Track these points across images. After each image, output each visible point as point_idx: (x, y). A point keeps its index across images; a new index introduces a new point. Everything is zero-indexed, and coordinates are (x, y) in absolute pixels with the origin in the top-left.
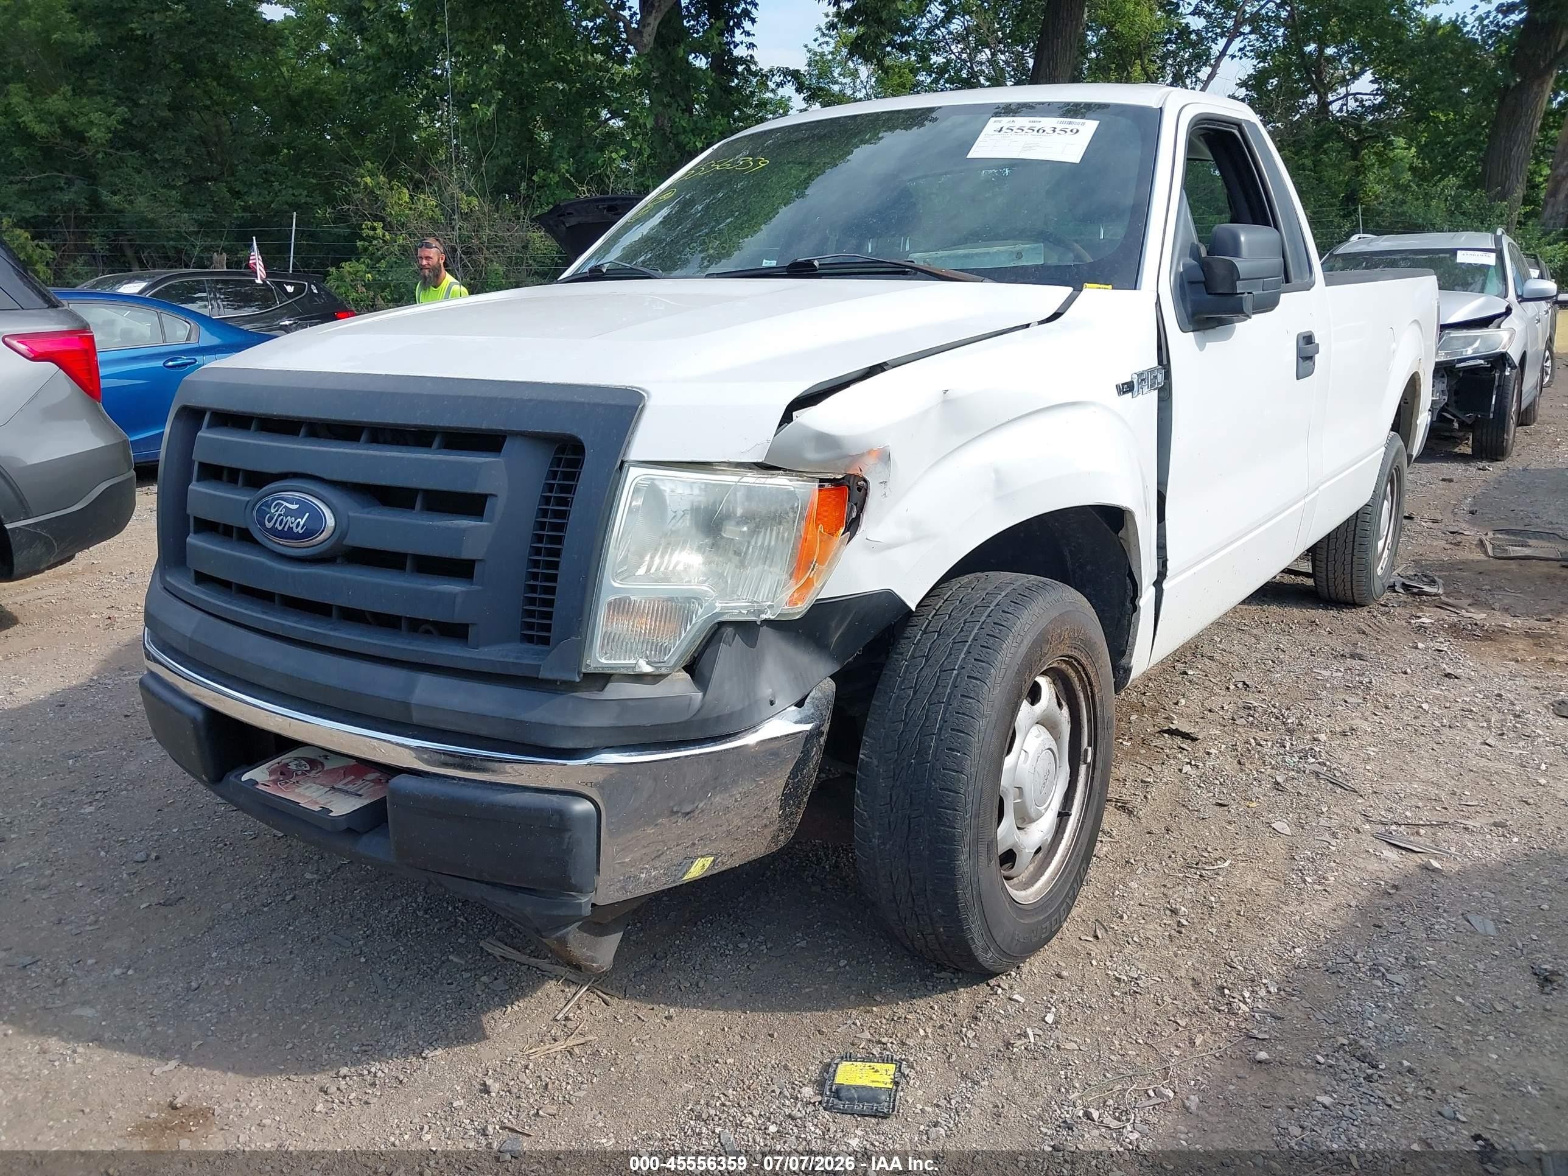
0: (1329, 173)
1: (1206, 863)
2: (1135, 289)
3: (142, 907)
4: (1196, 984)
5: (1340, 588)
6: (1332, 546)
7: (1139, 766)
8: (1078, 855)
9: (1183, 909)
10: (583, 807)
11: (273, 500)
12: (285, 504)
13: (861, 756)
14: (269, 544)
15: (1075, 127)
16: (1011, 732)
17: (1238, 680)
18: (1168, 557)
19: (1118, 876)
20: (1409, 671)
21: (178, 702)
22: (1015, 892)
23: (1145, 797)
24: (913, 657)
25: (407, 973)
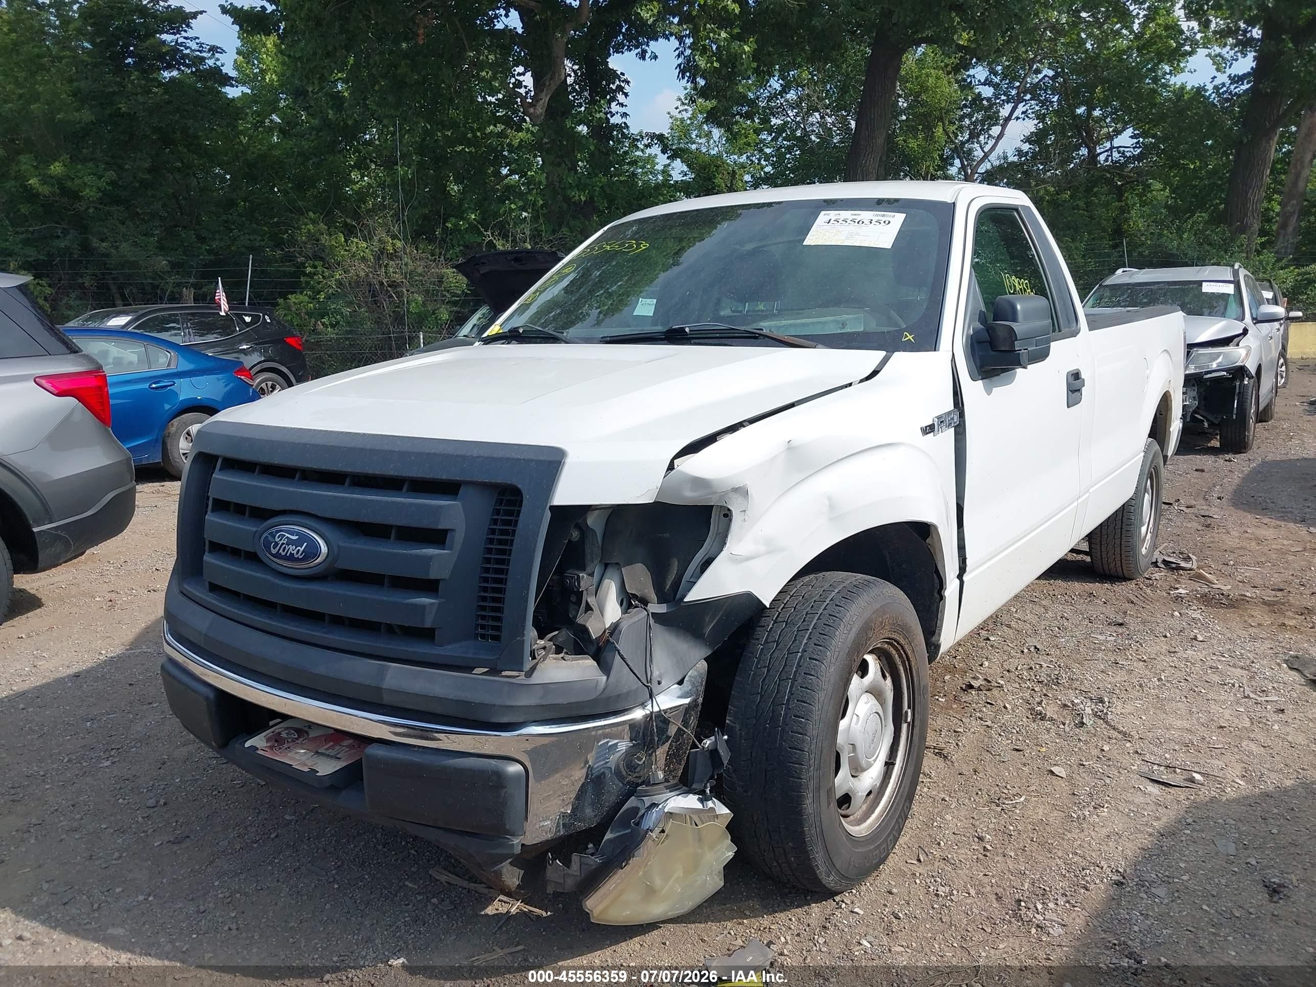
0: (1100, 211)
1: (1006, 799)
2: (935, 350)
3: (156, 844)
4: (999, 898)
5: (1112, 565)
6: (1104, 532)
7: (952, 718)
8: (901, 796)
9: (988, 836)
10: (514, 769)
11: (277, 532)
12: (287, 535)
13: (727, 721)
14: (274, 566)
15: (887, 219)
16: (844, 701)
17: (1031, 644)
18: (967, 556)
19: (936, 810)
20: (1168, 635)
21: (194, 684)
22: (850, 827)
23: (957, 744)
24: (766, 642)
25: (372, 897)
